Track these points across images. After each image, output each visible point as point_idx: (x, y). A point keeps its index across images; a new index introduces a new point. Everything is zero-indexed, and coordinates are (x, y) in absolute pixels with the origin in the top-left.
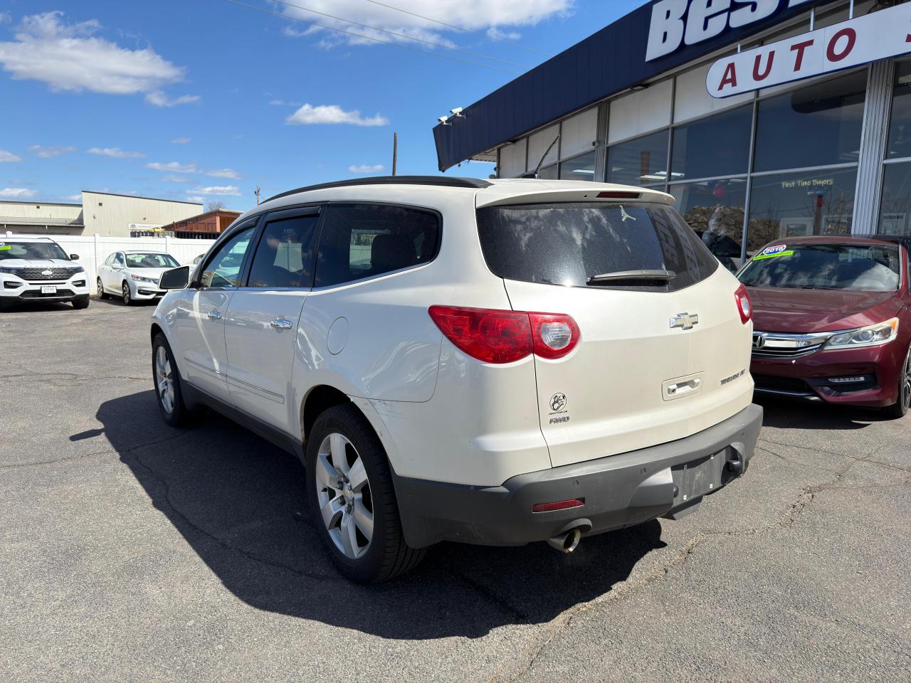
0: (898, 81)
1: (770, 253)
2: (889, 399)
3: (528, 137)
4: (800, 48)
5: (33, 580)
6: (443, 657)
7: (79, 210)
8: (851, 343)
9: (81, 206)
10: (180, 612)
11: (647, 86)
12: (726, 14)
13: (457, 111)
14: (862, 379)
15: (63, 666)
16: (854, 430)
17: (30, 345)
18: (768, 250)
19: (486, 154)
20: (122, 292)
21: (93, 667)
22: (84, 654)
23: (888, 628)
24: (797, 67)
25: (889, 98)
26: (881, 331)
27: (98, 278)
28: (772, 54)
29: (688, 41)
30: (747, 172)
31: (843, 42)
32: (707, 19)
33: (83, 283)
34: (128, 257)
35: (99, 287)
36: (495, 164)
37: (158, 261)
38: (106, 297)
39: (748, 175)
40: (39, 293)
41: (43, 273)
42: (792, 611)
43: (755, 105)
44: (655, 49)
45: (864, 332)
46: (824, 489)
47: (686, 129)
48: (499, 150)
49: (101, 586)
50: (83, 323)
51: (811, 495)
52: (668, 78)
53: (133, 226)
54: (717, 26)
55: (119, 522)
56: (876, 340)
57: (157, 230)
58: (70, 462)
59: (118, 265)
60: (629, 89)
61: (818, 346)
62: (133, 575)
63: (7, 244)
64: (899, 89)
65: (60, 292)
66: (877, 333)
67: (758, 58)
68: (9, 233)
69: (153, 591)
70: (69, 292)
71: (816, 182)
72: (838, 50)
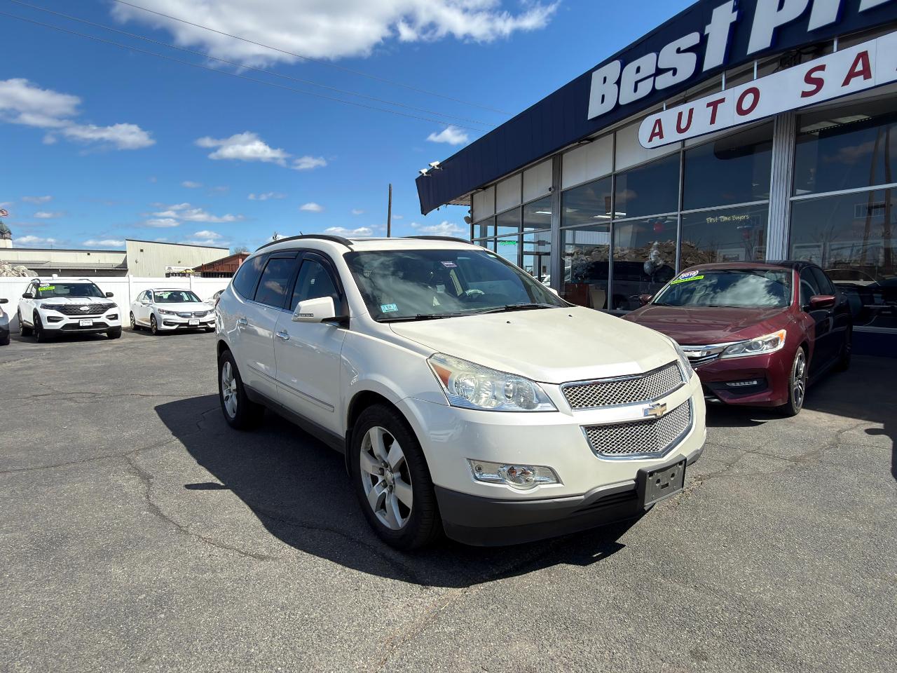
0: (799, 130)
1: (685, 277)
2: (780, 400)
3: (495, 185)
4: (714, 105)
5: (17, 564)
6: (351, 621)
7: (123, 256)
8: (745, 352)
9: (125, 252)
10: (135, 588)
11: (592, 140)
12: (652, 78)
13: (435, 164)
14: (755, 383)
15: (25, 634)
16: (751, 428)
17: (62, 370)
18: (683, 275)
19: (461, 199)
20: (150, 324)
21: (50, 635)
22: (45, 624)
23: (738, 592)
24: (713, 121)
25: (792, 144)
26: (770, 341)
27: (131, 313)
28: (691, 111)
29: (622, 102)
30: (677, 211)
31: (749, 99)
32: (636, 83)
33: (115, 317)
34: (156, 294)
35: (131, 320)
36: (469, 208)
37: (182, 297)
38: (138, 329)
39: (679, 213)
40: (77, 326)
41: (81, 309)
42: (660, 579)
43: (681, 154)
44: (595, 109)
45: (756, 343)
46: (713, 477)
47: (626, 176)
48: (472, 196)
49: (73, 568)
50: (112, 351)
51: (700, 482)
52: (609, 133)
53: (169, 268)
54: (645, 89)
55: (101, 515)
56: (767, 349)
57: (188, 271)
58: (73, 465)
59: (147, 301)
60: (577, 143)
61: (716, 355)
62: (102, 558)
63: (51, 285)
64: (800, 138)
65: (96, 325)
66: (766, 343)
67: (680, 114)
68: (55, 276)
69: (116, 571)
70: (104, 324)
71: (735, 218)
72: (745, 106)
